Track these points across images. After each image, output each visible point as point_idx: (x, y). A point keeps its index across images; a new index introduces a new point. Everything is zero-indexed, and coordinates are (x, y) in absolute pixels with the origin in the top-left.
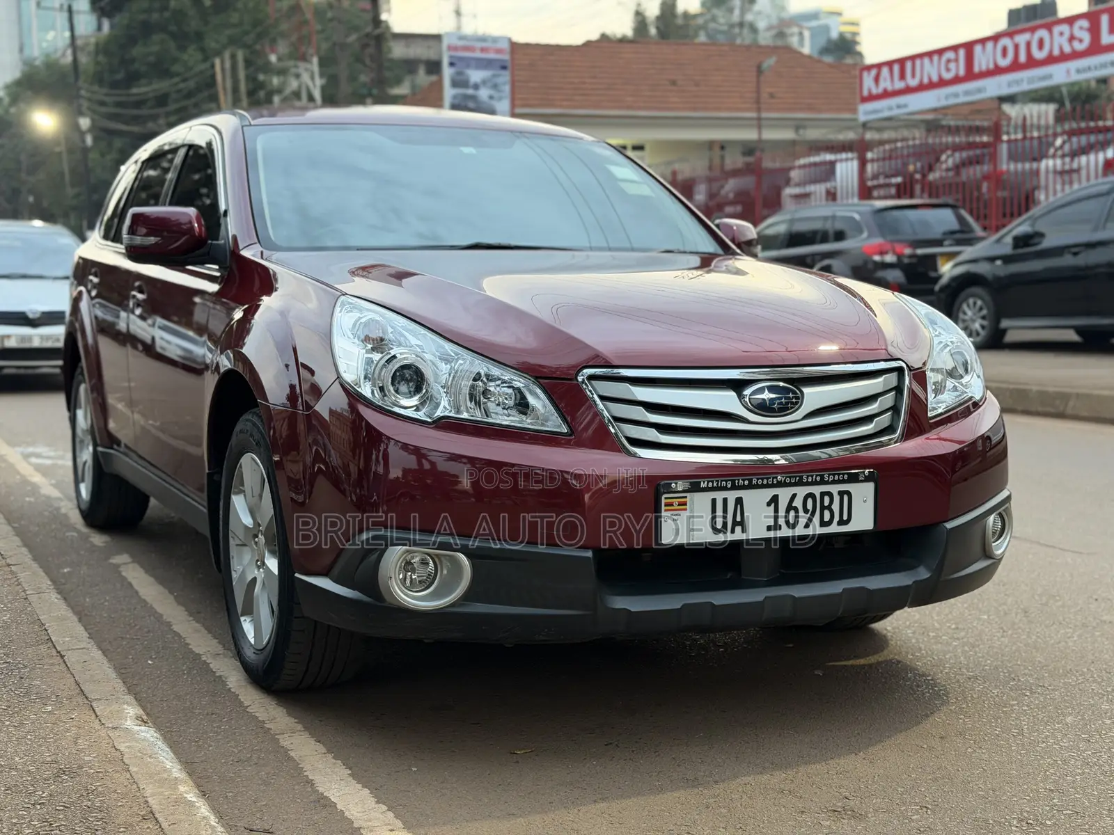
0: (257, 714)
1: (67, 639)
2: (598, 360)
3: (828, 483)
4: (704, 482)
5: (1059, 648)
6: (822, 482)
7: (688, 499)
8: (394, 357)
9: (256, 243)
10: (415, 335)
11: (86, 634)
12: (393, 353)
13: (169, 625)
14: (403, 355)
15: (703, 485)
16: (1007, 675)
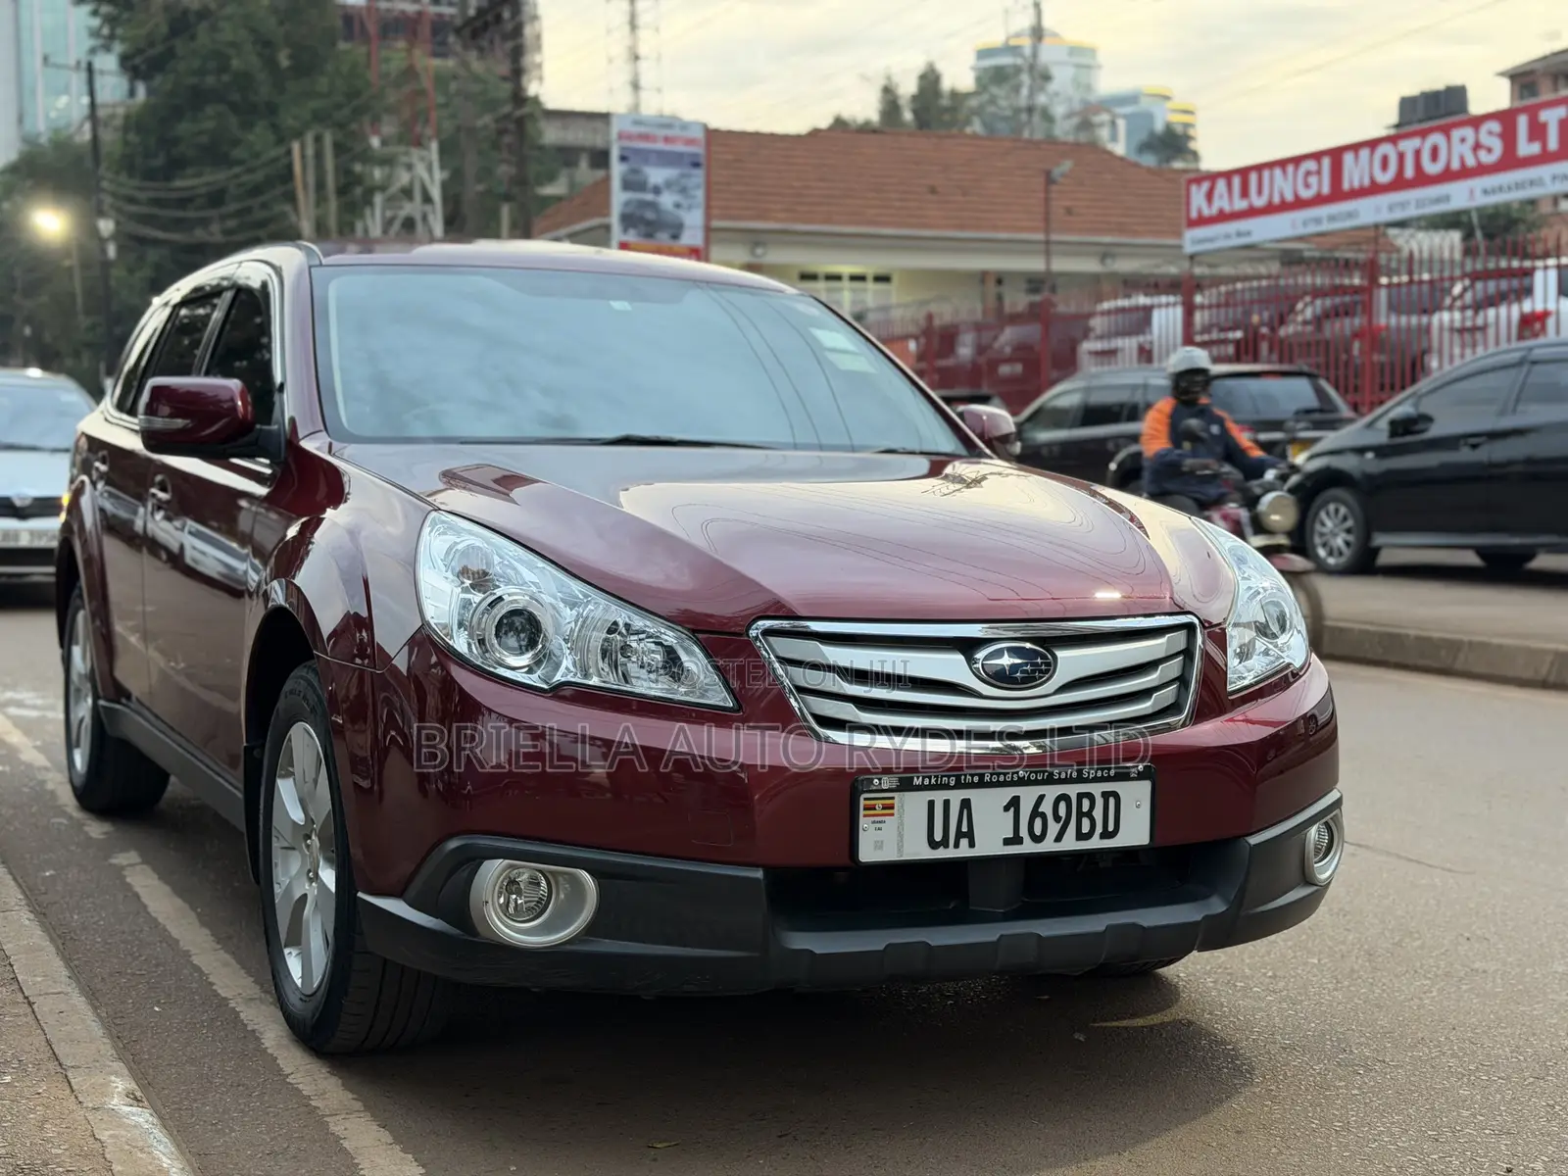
0: (301, 1086)
1: (39, 979)
2: (778, 609)
3: (1087, 781)
4: (918, 778)
5: (1410, 1007)
6: (1080, 780)
7: (896, 802)
8: (500, 599)
9: (321, 431)
10: (531, 568)
11: (65, 972)
12: (498, 593)
13: (187, 954)
14: (513, 596)
15: (917, 782)
16: (1335, 1044)
